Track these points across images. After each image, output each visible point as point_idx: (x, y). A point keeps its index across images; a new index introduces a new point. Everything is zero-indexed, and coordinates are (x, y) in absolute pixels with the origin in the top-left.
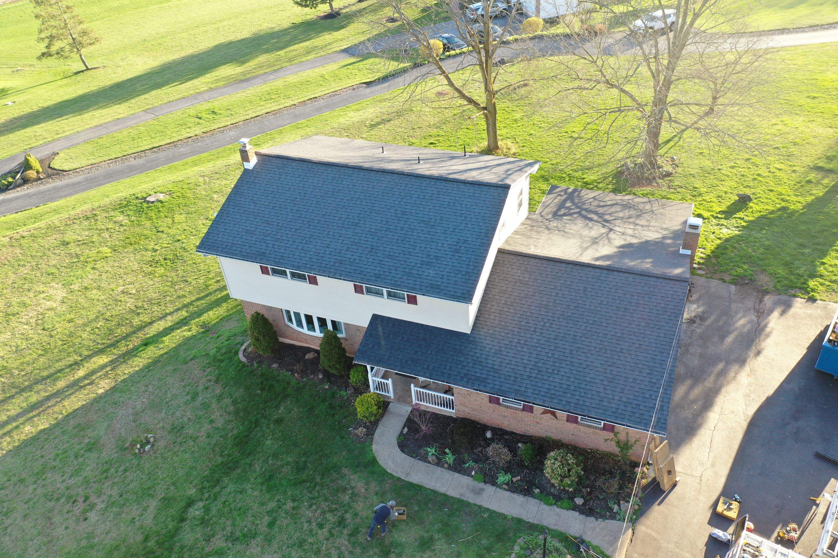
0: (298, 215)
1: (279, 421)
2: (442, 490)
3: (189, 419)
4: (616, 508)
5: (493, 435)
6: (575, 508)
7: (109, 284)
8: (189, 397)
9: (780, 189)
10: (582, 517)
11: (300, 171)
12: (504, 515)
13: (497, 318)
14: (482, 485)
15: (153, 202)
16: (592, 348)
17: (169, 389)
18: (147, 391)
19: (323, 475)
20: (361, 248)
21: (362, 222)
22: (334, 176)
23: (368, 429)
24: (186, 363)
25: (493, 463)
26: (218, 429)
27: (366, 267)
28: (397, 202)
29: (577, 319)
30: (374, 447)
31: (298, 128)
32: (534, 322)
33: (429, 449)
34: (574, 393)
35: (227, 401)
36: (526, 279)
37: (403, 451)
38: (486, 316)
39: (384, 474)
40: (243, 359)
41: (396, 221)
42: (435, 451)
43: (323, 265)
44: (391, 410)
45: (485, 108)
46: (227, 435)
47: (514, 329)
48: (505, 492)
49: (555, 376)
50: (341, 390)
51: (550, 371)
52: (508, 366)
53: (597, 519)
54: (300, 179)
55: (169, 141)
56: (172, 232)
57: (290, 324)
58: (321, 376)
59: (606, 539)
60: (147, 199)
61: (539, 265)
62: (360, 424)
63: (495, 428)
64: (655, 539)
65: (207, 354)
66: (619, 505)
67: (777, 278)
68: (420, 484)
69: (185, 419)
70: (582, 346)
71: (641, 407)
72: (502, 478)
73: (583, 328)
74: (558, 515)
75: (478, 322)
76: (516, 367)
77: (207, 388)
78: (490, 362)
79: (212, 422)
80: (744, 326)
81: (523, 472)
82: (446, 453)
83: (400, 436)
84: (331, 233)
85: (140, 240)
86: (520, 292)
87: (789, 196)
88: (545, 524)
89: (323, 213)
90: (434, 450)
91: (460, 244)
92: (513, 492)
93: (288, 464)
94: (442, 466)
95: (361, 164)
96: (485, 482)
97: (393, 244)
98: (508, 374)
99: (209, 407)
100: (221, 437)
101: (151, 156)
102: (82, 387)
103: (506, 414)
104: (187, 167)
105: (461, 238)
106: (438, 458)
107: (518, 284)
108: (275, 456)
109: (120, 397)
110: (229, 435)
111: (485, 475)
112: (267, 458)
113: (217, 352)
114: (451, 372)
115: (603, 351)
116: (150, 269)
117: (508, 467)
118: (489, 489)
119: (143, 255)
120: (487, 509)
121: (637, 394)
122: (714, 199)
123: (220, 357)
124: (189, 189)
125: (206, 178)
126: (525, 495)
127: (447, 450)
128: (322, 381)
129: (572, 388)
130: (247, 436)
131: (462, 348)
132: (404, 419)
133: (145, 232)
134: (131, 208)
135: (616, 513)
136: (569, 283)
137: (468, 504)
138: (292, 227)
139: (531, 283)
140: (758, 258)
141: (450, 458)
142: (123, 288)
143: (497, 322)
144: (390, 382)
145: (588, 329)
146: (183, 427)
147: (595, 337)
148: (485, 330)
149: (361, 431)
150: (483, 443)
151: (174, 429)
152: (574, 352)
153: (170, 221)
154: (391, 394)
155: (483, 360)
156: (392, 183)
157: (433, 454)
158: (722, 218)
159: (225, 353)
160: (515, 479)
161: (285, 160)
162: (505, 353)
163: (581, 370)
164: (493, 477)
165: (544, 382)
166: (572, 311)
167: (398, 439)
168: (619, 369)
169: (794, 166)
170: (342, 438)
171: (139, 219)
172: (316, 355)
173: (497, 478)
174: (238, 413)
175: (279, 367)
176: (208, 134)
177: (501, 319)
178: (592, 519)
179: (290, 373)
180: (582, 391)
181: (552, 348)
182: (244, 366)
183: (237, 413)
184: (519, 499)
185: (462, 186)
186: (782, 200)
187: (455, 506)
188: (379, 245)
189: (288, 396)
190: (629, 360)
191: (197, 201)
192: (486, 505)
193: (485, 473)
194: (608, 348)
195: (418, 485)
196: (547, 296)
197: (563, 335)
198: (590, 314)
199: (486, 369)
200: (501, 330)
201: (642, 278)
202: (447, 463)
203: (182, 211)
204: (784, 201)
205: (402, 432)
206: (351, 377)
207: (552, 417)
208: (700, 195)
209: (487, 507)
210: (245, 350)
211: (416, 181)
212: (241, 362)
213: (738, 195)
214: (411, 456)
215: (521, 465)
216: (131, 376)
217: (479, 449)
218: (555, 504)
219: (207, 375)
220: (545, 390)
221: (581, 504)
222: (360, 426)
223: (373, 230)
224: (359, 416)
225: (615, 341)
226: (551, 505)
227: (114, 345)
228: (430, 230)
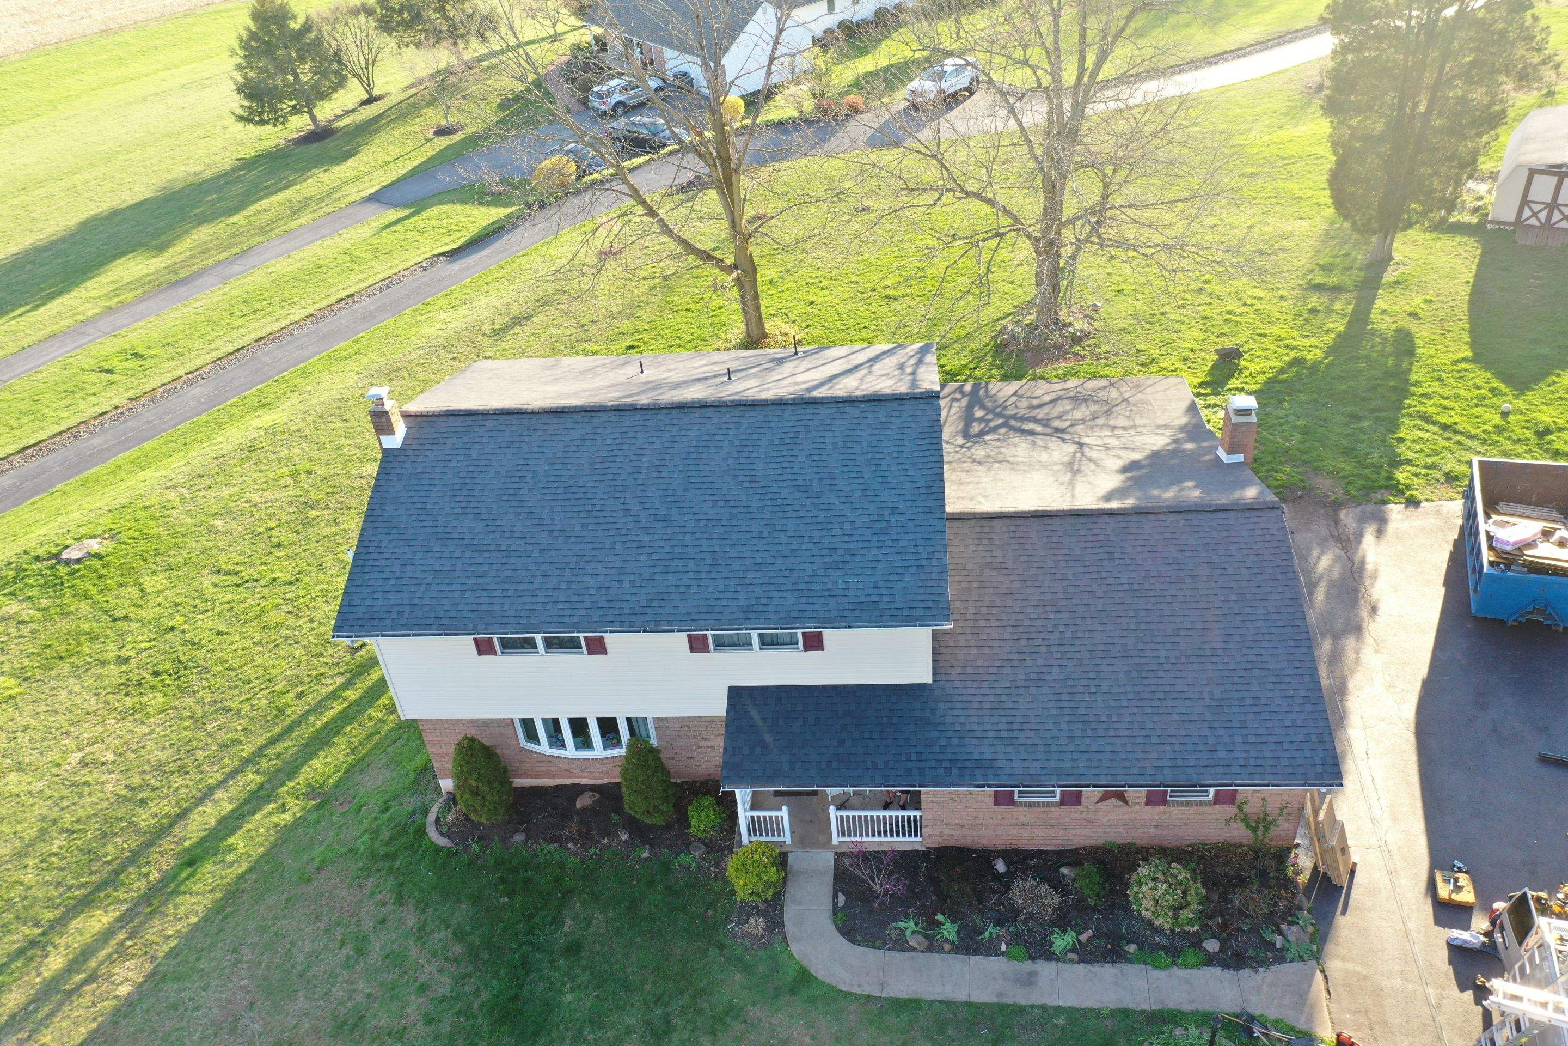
0: (536, 522)
1: (574, 949)
2: (961, 996)
3: (369, 996)
4: (1279, 941)
5: (1007, 865)
6: (1210, 960)
7: (41, 753)
8: (348, 951)
9: (1275, 330)
10: (1229, 973)
11: (508, 433)
12: (1091, 1010)
13: (972, 643)
14: (1028, 966)
15: (79, 561)
16: (1162, 660)
17: (293, 944)
18: (240, 962)
19: (714, 1033)
20: (691, 563)
21: (674, 511)
22: (583, 432)
23: (765, 916)
24: (309, 880)
25: (1032, 918)
26: (444, 999)
27: (716, 596)
28: (731, 461)
29: (1115, 614)
30: (794, 948)
31: (340, 359)
32: (1041, 636)
33: (902, 925)
34: (1161, 748)
35: (443, 935)
36: (1000, 560)
37: (852, 941)
38: (951, 643)
39: (835, 995)
40: (443, 841)
41: (744, 497)
42: (916, 924)
43: (627, 611)
44: (795, 868)
45: (735, 266)
46: (470, 1006)
47: (1011, 657)
48: (1076, 966)
49: (1116, 726)
50: (677, 854)
51: (1104, 718)
52: (1025, 727)
53: (1255, 969)
54: (512, 451)
55: (57, 429)
56: (149, 613)
57: (532, 746)
58: (624, 837)
59: (1286, 1001)
60: (64, 556)
61: (1013, 529)
62: (746, 911)
63: (1004, 851)
64: (1366, 978)
65: (351, 850)
66: (1281, 933)
67: (1345, 477)
68: (914, 996)
69: (359, 998)
70: (1143, 661)
71: (1286, 746)
72: (1061, 942)
73: (1133, 627)
74: (1187, 982)
75: (939, 657)
76: (1040, 727)
77: (383, 921)
78: (987, 727)
79: (423, 988)
80: (1330, 568)
81: (1092, 920)
82: (939, 924)
83: (835, 913)
84: (618, 545)
85: (79, 645)
86: (995, 585)
87: (1294, 339)
88: (1171, 1006)
89: (588, 508)
90: (912, 924)
91: (887, 517)
92: (1090, 962)
93: (629, 1031)
94: (940, 950)
95: (629, 400)
96: (1033, 958)
97: (753, 541)
98: (1029, 741)
99: (405, 957)
100: (458, 1014)
101: (27, 466)
102: (71, 993)
103: (1026, 819)
104: (123, 475)
105: (883, 505)
106: (926, 937)
107: (986, 572)
108: (596, 1021)
109: (180, 991)
110: (476, 1006)
111: (1027, 944)
112: (580, 1031)
113: (373, 840)
114: (922, 764)
115: (1183, 660)
116: (129, 702)
117: (1061, 918)
118: (1045, 969)
119: (99, 677)
120: (1059, 1010)
121: (1270, 724)
122: (1179, 365)
123: (383, 850)
124: (152, 518)
125: (184, 491)
126: (1113, 962)
127: (939, 917)
128: (629, 844)
129: (1155, 740)
130: (516, 997)
131: (927, 713)
132: (829, 879)
133: (86, 627)
134: (31, 581)
135: (1281, 950)
136: (1078, 551)
137: (1021, 1010)
138: (530, 547)
139: (1010, 565)
140: (1298, 450)
141: (949, 930)
142: (80, 754)
143: (974, 650)
144: (784, 813)
145: (1143, 626)
146: (361, 1018)
147: (1159, 639)
148: (959, 670)
149: (756, 924)
150: (994, 885)
151: (341, 1027)
152: (1134, 675)
153: (134, 592)
154: (787, 839)
155: (976, 727)
156: (708, 426)
157: (913, 932)
158: (1208, 395)
159: (392, 839)
160: (1083, 938)
161: (467, 418)
162: (1010, 705)
163: (1158, 703)
164: (1042, 945)
165: (1101, 741)
166: (1101, 601)
167: (835, 921)
168: (1222, 688)
169: (1278, 289)
170: (722, 947)
171: (58, 602)
172: (597, 796)
173: (1051, 944)
174: (477, 955)
175: (527, 839)
176: (142, 401)
177: (980, 643)
178: (1247, 972)
179: (557, 845)
180: (1174, 741)
181: (1092, 675)
182: (450, 854)
183: (473, 955)
184: (1107, 971)
185: (848, 408)
186: (1287, 346)
187: (999, 1019)
188: (727, 548)
189: (571, 891)
190: (1233, 666)
191: (180, 540)
192: (1052, 1001)
193: (1025, 940)
194: (1189, 653)
195: (911, 1000)
196: (1046, 583)
197: (1103, 648)
198: (1136, 600)
199: (986, 742)
200: (986, 664)
201: (1200, 516)
202: (947, 941)
203: (155, 568)
204: (1292, 349)
205: (835, 905)
206: (693, 822)
207: (1119, 803)
208: (1153, 361)
209: (1056, 1004)
210: (437, 821)
211: (754, 414)
212: (439, 849)
213: (1217, 351)
214: (874, 947)
215: (1081, 906)
216: (188, 938)
217: (994, 899)
218: (1175, 963)
219: (373, 894)
220: (1108, 756)
221: (1217, 950)
222: (749, 915)
223: (703, 523)
224: (740, 895)
225: (1197, 639)
226: (1167, 967)
227: (113, 880)
228: (817, 501)
